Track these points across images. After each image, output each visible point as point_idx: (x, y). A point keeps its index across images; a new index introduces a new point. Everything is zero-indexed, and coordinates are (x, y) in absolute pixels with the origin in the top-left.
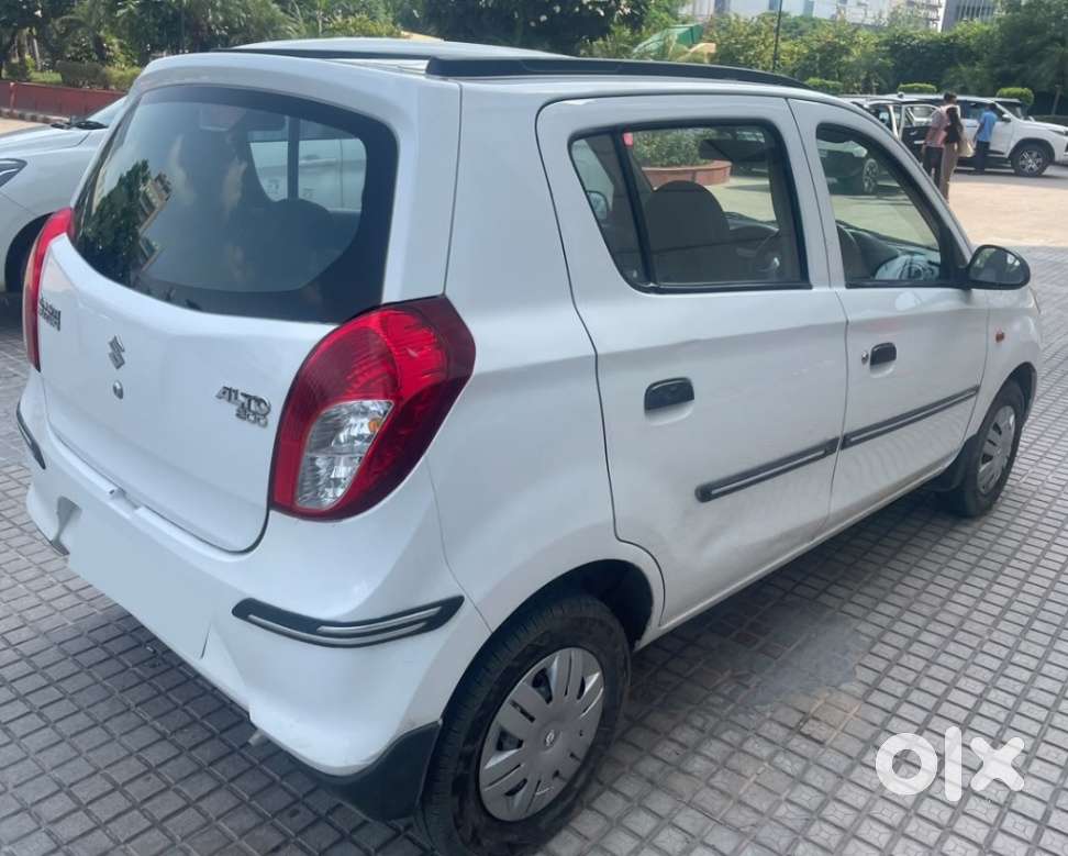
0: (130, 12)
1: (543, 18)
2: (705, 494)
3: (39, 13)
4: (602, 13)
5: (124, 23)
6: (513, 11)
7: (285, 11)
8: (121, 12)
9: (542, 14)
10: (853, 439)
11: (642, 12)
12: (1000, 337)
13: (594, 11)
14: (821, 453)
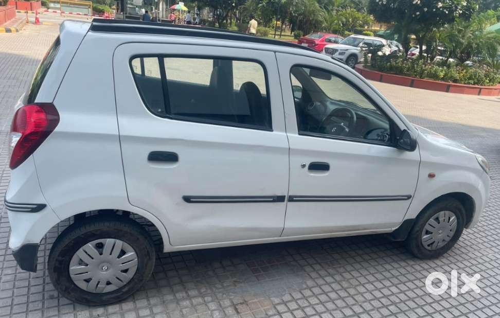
0: (263, 6)
1: (418, 13)
2: (187, 199)
3: (234, 4)
4: (447, 12)
5: (260, 9)
6: (405, 10)
7: (321, 7)
8: (260, 5)
9: (417, 11)
10: (295, 199)
11: (470, 12)
12: (431, 176)
13: (443, 12)
14: (272, 199)
